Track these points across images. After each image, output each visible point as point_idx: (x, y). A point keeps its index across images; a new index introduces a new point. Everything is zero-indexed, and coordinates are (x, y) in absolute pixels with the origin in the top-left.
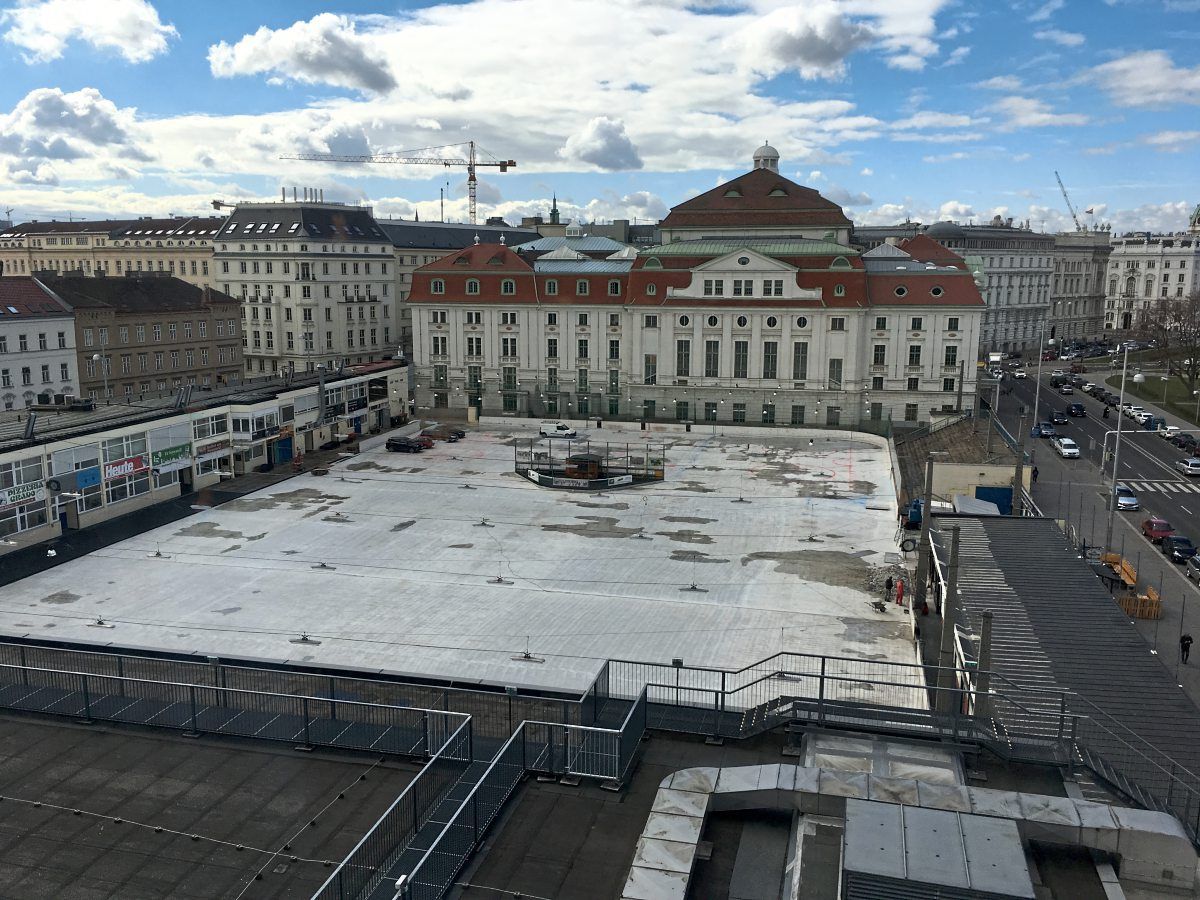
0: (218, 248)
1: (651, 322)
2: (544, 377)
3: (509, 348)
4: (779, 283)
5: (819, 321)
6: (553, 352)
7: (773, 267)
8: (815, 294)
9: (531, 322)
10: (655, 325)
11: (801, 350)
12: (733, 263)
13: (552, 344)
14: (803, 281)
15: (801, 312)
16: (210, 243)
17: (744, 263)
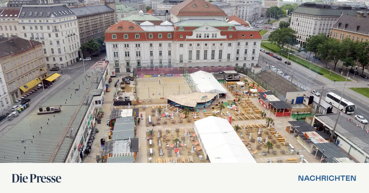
0: (20, 21)
1: (181, 45)
2: (149, 62)
3: (138, 54)
4: (216, 34)
5: (226, 44)
6: (151, 54)
7: (215, 30)
8: (225, 37)
9: (145, 46)
10: (182, 46)
11: (221, 51)
12: (204, 29)
13: (151, 52)
14: (222, 34)
15: (221, 42)
16: (16, 20)
17: (207, 29)
